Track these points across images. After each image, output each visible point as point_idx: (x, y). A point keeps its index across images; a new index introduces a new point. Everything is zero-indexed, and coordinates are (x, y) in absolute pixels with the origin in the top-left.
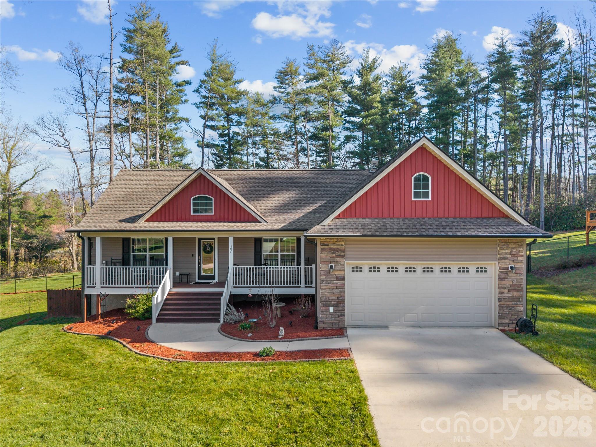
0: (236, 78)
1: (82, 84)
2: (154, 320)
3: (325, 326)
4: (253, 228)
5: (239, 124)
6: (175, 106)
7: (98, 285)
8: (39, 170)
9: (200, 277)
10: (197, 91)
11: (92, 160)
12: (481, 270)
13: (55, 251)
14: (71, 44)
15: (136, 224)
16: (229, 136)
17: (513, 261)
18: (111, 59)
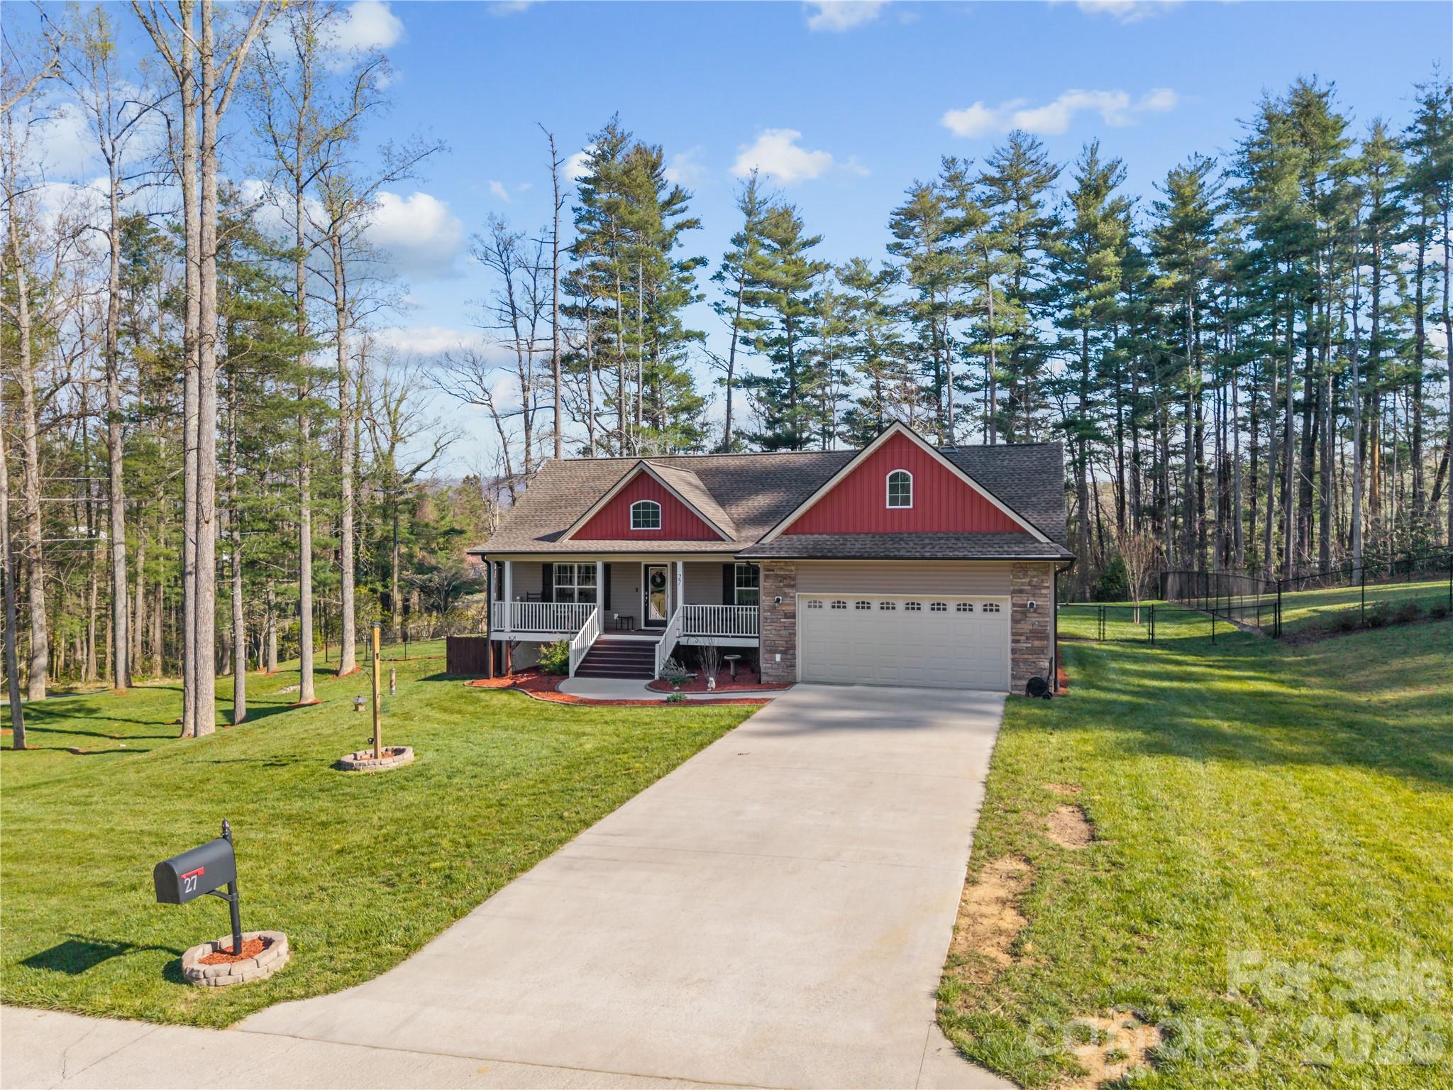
0: (805, 235)
1: (510, 287)
2: (572, 673)
3: (770, 679)
4: (708, 549)
5: (812, 332)
6: (674, 313)
7: (508, 628)
8: (443, 442)
9: (648, 623)
10: (719, 276)
11: (528, 427)
12: (990, 608)
13: (469, 597)
14: (492, 217)
15: (557, 543)
16: (791, 360)
17: (1034, 596)
18: (555, 243)
